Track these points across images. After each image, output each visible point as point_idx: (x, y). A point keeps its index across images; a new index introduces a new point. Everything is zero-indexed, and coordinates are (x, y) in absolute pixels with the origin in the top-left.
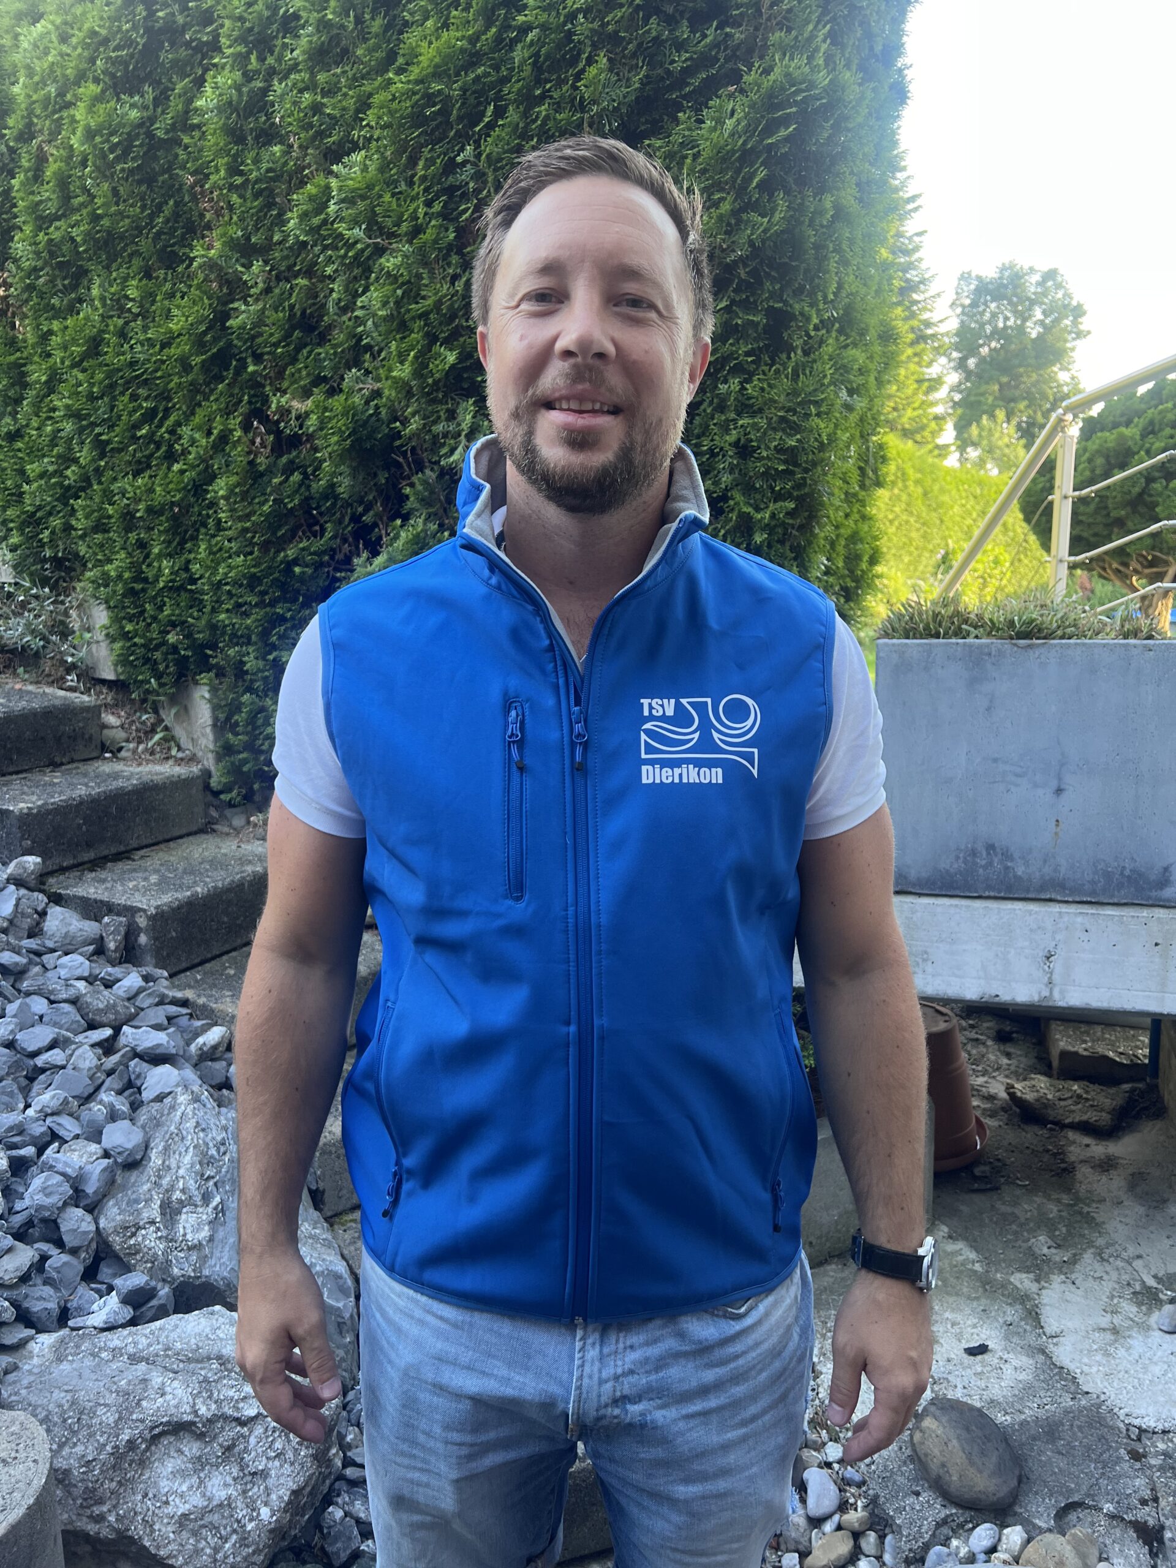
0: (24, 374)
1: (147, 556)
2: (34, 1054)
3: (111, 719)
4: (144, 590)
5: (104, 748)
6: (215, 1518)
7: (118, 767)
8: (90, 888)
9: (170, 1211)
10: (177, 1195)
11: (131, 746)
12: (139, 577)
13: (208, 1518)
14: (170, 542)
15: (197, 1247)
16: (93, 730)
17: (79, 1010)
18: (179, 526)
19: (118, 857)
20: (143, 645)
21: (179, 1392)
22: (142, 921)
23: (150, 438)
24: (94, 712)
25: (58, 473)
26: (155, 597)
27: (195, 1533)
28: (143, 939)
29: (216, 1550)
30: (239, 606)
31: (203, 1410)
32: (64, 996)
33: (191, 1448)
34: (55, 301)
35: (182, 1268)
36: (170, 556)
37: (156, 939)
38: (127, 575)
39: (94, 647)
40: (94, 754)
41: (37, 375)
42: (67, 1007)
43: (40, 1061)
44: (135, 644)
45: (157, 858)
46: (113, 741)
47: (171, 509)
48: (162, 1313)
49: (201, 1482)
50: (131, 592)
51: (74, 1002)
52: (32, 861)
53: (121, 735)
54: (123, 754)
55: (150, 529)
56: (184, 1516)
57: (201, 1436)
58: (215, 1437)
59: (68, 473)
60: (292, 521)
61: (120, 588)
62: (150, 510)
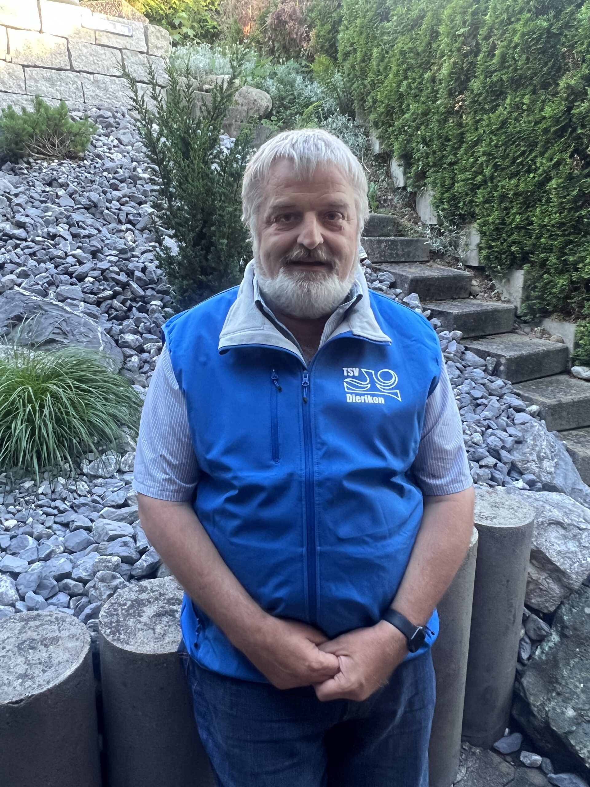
1: (508, 214)
3: (474, 282)
4: (503, 228)
5: (471, 294)
6: (570, 555)
7: (479, 302)
8: (478, 345)
10: (542, 454)
11: (482, 294)
12: (503, 223)
13: (568, 555)
15: (550, 473)
16: (468, 286)
19: (483, 337)
20: (497, 252)
21: (557, 512)
22: (503, 361)
24: (470, 278)
26: (507, 232)
27: (563, 558)
28: (502, 368)
29: (571, 565)
31: (566, 520)
33: (562, 532)
34: (486, 106)
35: (546, 478)
36: (520, 214)
37: (507, 368)
38: (497, 221)
39: (468, 253)
40: (467, 296)
42: (482, 386)
43: (479, 401)
44: (493, 251)
45: (497, 339)
46: (475, 291)
47: (526, 193)
48: (539, 490)
49: (565, 543)
51: (484, 385)
52: (459, 333)
53: (478, 289)
54: (478, 297)
55: (511, 202)
56: (560, 551)
57: (565, 528)
58: (570, 531)
59: (478, 178)
61: (492, 227)
62: (515, 194)
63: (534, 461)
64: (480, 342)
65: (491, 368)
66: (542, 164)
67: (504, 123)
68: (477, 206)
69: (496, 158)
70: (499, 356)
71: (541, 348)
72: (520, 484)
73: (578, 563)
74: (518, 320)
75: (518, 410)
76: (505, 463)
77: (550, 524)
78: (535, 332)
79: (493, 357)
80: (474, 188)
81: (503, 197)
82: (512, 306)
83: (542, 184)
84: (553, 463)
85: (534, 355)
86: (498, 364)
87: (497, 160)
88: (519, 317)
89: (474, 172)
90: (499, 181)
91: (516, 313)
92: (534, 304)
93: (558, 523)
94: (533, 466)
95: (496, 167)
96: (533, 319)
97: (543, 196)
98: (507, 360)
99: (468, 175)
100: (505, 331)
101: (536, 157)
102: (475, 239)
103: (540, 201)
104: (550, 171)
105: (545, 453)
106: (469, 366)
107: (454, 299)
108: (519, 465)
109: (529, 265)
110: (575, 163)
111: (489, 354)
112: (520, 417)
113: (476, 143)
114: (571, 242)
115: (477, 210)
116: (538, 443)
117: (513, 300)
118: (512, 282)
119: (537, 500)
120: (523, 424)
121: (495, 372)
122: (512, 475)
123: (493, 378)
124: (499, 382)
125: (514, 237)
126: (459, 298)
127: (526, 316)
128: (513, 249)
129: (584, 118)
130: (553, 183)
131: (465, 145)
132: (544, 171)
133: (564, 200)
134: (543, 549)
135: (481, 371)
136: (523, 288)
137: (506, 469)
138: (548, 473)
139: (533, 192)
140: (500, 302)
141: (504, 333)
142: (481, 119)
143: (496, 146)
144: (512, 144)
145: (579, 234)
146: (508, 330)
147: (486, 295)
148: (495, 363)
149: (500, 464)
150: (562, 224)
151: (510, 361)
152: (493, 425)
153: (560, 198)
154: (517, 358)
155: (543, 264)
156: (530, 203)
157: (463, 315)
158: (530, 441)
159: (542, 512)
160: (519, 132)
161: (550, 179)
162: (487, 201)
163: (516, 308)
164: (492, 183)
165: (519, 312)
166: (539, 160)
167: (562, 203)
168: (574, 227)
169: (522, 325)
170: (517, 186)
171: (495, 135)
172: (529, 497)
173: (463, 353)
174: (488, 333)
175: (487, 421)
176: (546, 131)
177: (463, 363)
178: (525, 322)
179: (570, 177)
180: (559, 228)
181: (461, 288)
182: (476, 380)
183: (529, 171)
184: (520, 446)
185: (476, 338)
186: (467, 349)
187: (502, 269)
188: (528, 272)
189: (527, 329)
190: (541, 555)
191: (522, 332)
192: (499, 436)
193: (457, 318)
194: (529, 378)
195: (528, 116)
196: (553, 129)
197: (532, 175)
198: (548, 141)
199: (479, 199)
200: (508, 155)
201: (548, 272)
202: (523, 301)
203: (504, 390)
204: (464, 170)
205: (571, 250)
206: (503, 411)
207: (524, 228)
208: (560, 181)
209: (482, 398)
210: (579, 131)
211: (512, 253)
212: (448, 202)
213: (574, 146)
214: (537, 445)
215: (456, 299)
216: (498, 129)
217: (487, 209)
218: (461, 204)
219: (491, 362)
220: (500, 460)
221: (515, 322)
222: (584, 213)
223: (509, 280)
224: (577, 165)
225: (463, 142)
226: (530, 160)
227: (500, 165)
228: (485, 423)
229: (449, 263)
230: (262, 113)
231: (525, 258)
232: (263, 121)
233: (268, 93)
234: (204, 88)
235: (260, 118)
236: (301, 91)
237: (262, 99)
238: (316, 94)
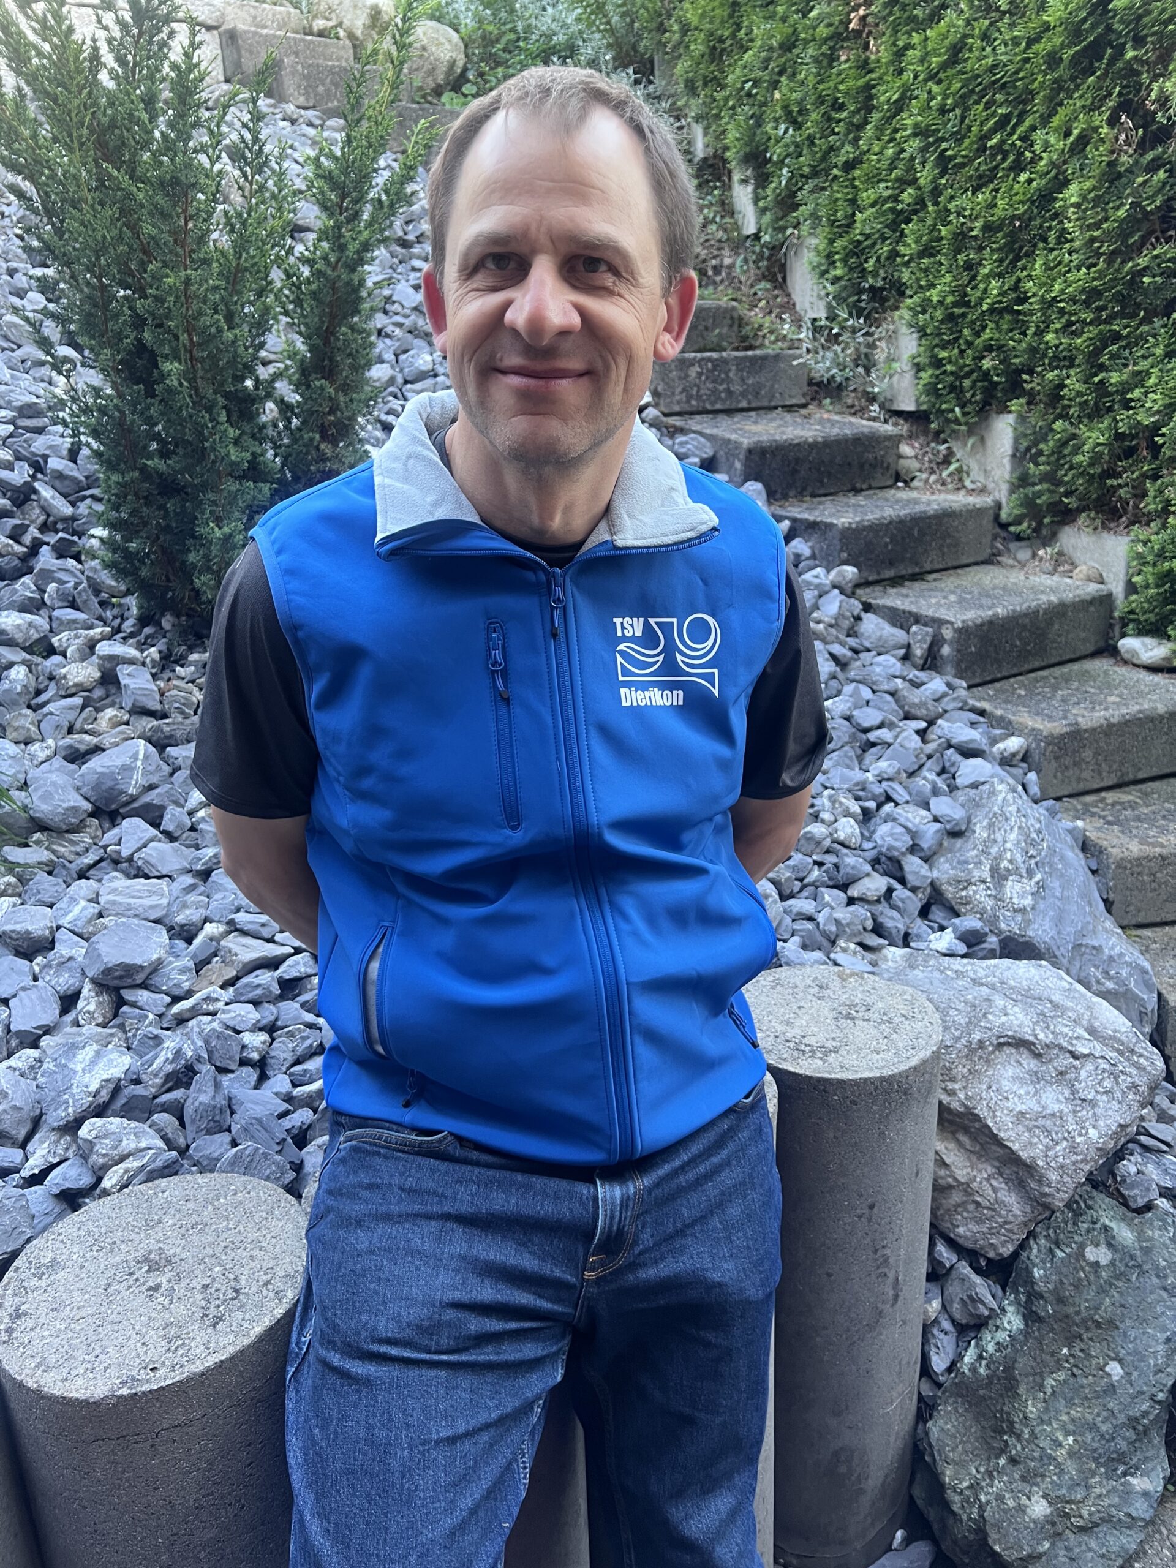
0: (871, 97)
1: (974, 278)
2: (866, 731)
3: (905, 449)
4: (964, 315)
5: (898, 477)
6: (1048, 1123)
7: (914, 494)
8: (896, 599)
9: (999, 876)
10: (1005, 864)
11: (924, 476)
12: (963, 301)
13: (1041, 1122)
14: (1001, 261)
15: (1022, 911)
16: (891, 459)
17: (897, 701)
18: (1014, 242)
19: (915, 577)
20: (952, 373)
21: (1021, 1016)
22: (947, 633)
23: (999, 148)
24: (897, 440)
25: (895, 199)
26: (973, 322)
27: (1029, 1130)
28: (946, 650)
29: (1048, 1148)
30: (1070, 324)
31: (1041, 1036)
32: (886, 687)
33: (1031, 1064)
34: (918, 12)
35: (1009, 925)
36: (1000, 275)
37: (959, 651)
38: (949, 299)
39: (895, 379)
40: (889, 483)
41: (887, 94)
42: (888, 697)
43: (872, 736)
44: (945, 372)
45: (949, 581)
46: (908, 471)
47: (1012, 223)
48: (991, 955)
49: (1037, 1092)
50: (950, 318)
51: (892, 694)
52: (850, 571)
53: (914, 465)
54: (915, 483)
55: (981, 248)
56: (1022, 1113)
57: (1038, 1056)
58: (1050, 1061)
59: (905, 195)
60: (1145, 226)
61: (939, 314)
62: (987, 228)
63: (983, 882)
64: (904, 591)
65: (918, 652)
66: (1046, 146)
67: (956, 52)
68: (907, 264)
69: (943, 139)
70: (939, 623)
71: (1044, 598)
72: (945, 940)
73: (1065, 1143)
74: (1004, 534)
75: (969, 752)
76: (914, 890)
77: (1000, 1045)
78: (1041, 559)
79: (925, 625)
80: (898, 220)
81: (961, 238)
82: (987, 500)
83: (1045, 198)
84: (1030, 885)
85: (1026, 615)
86: (936, 643)
87: (944, 145)
88: (1004, 526)
89: (897, 180)
90: (952, 198)
91: (997, 517)
92: (1039, 495)
93: (1020, 1044)
94: (981, 895)
95: (944, 163)
96: (1035, 530)
97: (1050, 228)
98: (959, 631)
99: (883, 189)
100: (971, 560)
101: (1033, 128)
102: (909, 345)
103: (1045, 240)
104: (1065, 162)
105: (1010, 861)
106: (868, 650)
107: (857, 491)
108: (949, 891)
109: (1023, 400)
110: (1123, 137)
111: (917, 619)
112: (970, 770)
113: (899, 107)
114: (1116, 337)
115: (906, 276)
116: (999, 837)
117: (991, 486)
118: (989, 443)
119: (976, 982)
120: (975, 786)
121: (931, 662)
122: (931, 917)
123: (922, 675)
124: (936, 684)
125: (987, 335)
126: (870, 488)
127: (1020, 523)
128: (986, 364)
129: (1139, 18)
130: (1072, 193)
131: (876, 116)
132: (1053, 164)
133: (1095, 234)
134: (982, 1111)
135: (893, 660)
136: (1014, 456)
137: (915, 903)
138: (1015, 911)
139: (1027, 220)
140: (963, 492)
141: (968, 565)
142: (908, 47)
143: (943, 111)
144: (977, 102)
145: (1134, 316)
146: (980, 559)
147: (933, 478)
148: (929, 639)
149: (900, 892)
150: (1093, 294)
151: (964, 633)
152: (899, 792)
153: (1089, 227)
154: (982, 625)
155: (1055, 394)
156: (1021, 248)
157: (865, 528)
158: (980, 831)
159: (985, 1015)
160: (992, 69)
161: (1066, 183)
162: (928, 251)
163: (999, 506)
164: (936, 203)
165: (1004, 515)
166: (1039, 136)
167: (1093, 240)
168: (1122, 299)
169: (1013, 546)
170: (992, 205)
171: (939, 82)
172: (959, 974)
173: (858, 619)
174: (928, 567)
175: (884, 784)
176: (1053, 60)
177: (852, 642)
178: (1018, 538)
179: (1113, 176)
180: (1087, 304)
181: (873, 466)
182: (874, 683)
183: (1018, 167)
184: (959, 843)
185: (897, 581)
186: (867, 607)
187: (964, 414)
188: (1022, 419)
189: (1024, 554)
190: (977, 1125)
191: (1011, 562)
192: (902, 820)
193: (849, 535)
194: (1015, 671)
195: (1012, 25)
196: (1067, 54)
197: (1023, 177)
198: (1058, 86)
199: (909, 248)
200: (969, 128)
201: (1065, 416)
202: (1013, 489)
203: (948, 704)
204: (873, 180)
205: (1113, 357)
206: (930, 757)
207: (1009, 310)
208: (1088, 184)
209: (880, 727)
210: (1130, 54)
211: (986, 375)
212: (844, 261)
213: (1120, 94)
214: (995, 841)
215: (862, 490)
216: (944, 66)
217: (926, 271)
218: (870, 265)
219: (919, 639)
220: (902, 881)
221: (995, 537)
222: (1143, 262)
223: (982, 440)
224: (1127, 142)
225: (870, 109)
226: (1020, 139)
227: (952, 158)
228: (878, 790)
229: (853, 406)
230: (441, 78)
231: (1015, 388)
232: (445, 98)
233: (457, 31)
234: (315, 29)
235: (438, 92)
236: (533, 21)
237: (439, 44)
238: (564, 25)
